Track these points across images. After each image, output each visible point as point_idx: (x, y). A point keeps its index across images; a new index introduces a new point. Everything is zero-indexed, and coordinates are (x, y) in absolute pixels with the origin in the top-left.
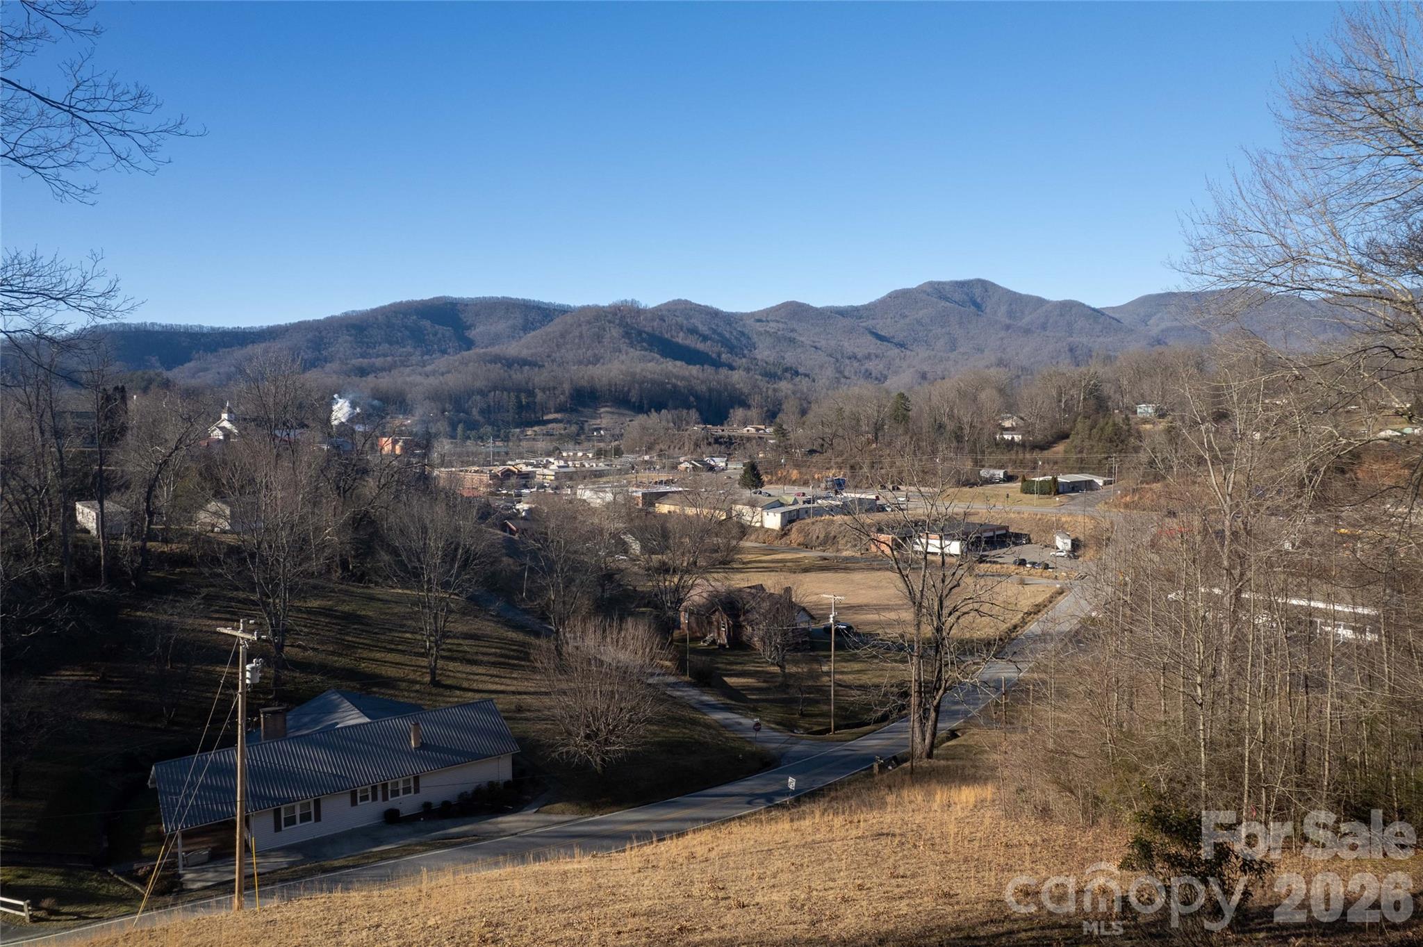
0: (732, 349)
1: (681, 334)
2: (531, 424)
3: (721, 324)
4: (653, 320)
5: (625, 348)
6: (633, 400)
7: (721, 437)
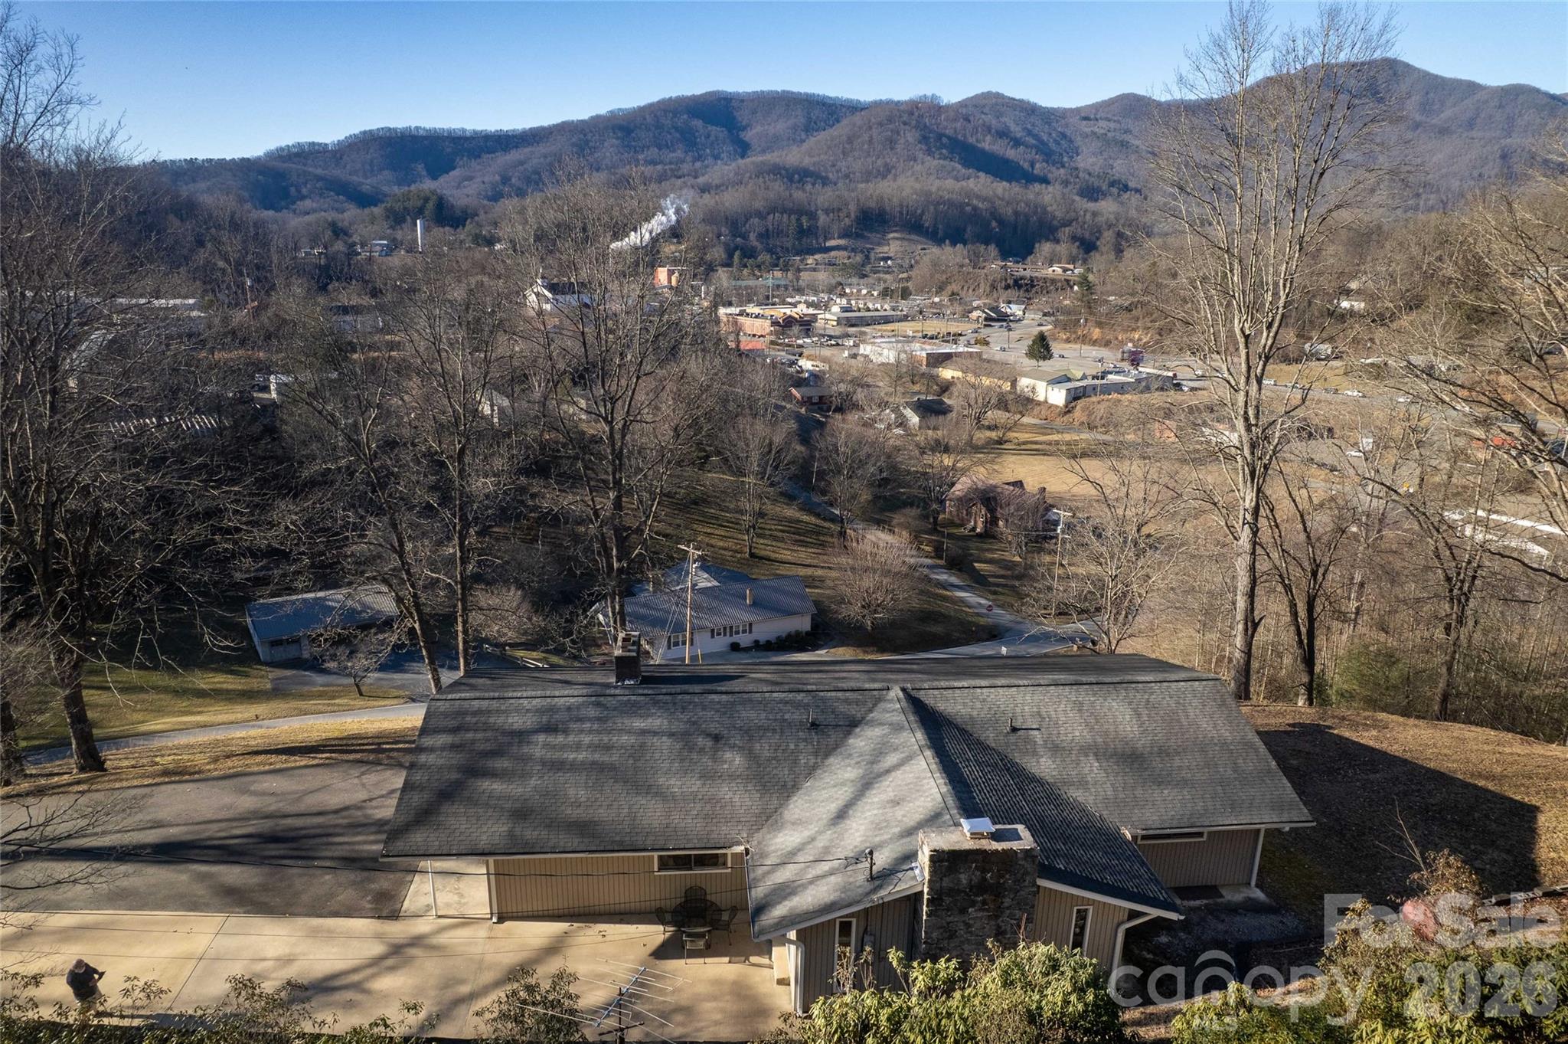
0: (1048, 156)
1: (988, 138)
2: (812, 252)
3: (1038, 123)
4: (955, 120)
5: (921, 155)
6: (927, 225)
7: (1021, 278)
